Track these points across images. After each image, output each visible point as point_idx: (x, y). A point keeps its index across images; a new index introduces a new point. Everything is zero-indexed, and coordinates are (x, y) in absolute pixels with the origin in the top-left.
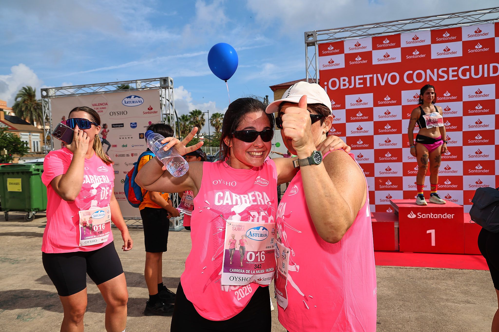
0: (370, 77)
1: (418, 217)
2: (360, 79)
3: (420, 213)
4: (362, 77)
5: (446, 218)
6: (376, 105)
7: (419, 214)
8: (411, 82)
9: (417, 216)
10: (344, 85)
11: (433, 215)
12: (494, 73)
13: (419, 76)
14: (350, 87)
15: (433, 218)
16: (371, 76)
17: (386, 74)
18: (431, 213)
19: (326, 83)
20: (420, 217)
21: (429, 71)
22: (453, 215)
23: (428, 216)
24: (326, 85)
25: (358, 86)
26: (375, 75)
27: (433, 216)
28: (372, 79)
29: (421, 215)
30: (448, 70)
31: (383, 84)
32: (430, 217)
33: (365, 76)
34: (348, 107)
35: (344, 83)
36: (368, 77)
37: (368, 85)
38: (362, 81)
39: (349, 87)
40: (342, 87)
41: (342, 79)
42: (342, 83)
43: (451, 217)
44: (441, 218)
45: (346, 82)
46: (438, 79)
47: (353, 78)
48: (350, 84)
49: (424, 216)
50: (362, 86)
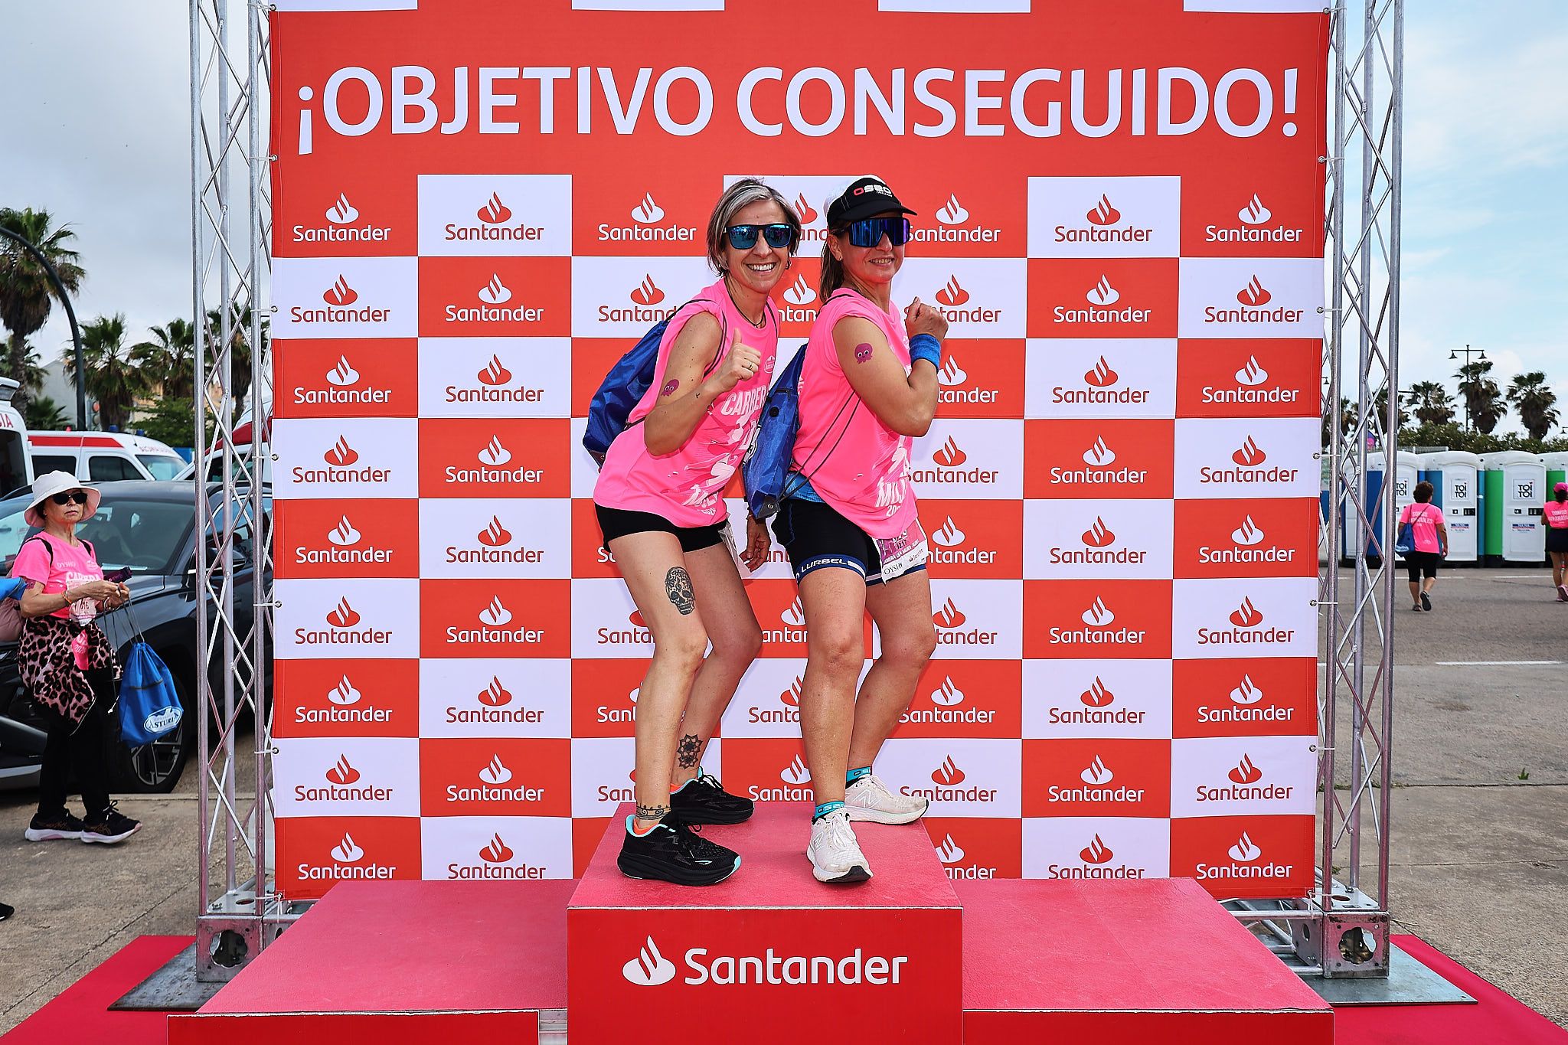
0: (556, 82)
1: (688, 981)
2: (499, 87)
3: (703, 952)
4: (512, 73)
5: (857, 979)
6: (586, 242)
7: (695, 958)
8: (775, 130)
9: (683, 970)
10: (414, 114)
11: (778, 960)
12: (1177, 117)
13: (816, 102)
14: (447, 129)
15: (779, 981)
16: (564, 73)
17: (645, 74)
18: (770, 952)
19: (306, 93)
20: (698, 975)
21: (863, 79)
22: (897, 961)
23: (751, 967)
24: (306, 105)
25: (488, 126)
26: (584, 73)
27: (778, 971)
28: (565, 91)
29: (706, 961)
30: (960, 79)
31: (625, 125)
32: (759, 980)
33: (529, 73)
34: (432, 242)
35: (413, 100)
36: (547, 76)
37: (547, 126)
38: (510, 100)
39: (438, 126)
40: (399, 126)
41: (399, 74)
42: (400, 100)
43: (889, 975)
44: (831, 980)
45: (422, 99)
46: (909, 126)
47: (461, 74)
48: (447, 113)
49: (723, 971)
50: (513, 128)
